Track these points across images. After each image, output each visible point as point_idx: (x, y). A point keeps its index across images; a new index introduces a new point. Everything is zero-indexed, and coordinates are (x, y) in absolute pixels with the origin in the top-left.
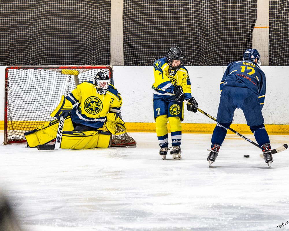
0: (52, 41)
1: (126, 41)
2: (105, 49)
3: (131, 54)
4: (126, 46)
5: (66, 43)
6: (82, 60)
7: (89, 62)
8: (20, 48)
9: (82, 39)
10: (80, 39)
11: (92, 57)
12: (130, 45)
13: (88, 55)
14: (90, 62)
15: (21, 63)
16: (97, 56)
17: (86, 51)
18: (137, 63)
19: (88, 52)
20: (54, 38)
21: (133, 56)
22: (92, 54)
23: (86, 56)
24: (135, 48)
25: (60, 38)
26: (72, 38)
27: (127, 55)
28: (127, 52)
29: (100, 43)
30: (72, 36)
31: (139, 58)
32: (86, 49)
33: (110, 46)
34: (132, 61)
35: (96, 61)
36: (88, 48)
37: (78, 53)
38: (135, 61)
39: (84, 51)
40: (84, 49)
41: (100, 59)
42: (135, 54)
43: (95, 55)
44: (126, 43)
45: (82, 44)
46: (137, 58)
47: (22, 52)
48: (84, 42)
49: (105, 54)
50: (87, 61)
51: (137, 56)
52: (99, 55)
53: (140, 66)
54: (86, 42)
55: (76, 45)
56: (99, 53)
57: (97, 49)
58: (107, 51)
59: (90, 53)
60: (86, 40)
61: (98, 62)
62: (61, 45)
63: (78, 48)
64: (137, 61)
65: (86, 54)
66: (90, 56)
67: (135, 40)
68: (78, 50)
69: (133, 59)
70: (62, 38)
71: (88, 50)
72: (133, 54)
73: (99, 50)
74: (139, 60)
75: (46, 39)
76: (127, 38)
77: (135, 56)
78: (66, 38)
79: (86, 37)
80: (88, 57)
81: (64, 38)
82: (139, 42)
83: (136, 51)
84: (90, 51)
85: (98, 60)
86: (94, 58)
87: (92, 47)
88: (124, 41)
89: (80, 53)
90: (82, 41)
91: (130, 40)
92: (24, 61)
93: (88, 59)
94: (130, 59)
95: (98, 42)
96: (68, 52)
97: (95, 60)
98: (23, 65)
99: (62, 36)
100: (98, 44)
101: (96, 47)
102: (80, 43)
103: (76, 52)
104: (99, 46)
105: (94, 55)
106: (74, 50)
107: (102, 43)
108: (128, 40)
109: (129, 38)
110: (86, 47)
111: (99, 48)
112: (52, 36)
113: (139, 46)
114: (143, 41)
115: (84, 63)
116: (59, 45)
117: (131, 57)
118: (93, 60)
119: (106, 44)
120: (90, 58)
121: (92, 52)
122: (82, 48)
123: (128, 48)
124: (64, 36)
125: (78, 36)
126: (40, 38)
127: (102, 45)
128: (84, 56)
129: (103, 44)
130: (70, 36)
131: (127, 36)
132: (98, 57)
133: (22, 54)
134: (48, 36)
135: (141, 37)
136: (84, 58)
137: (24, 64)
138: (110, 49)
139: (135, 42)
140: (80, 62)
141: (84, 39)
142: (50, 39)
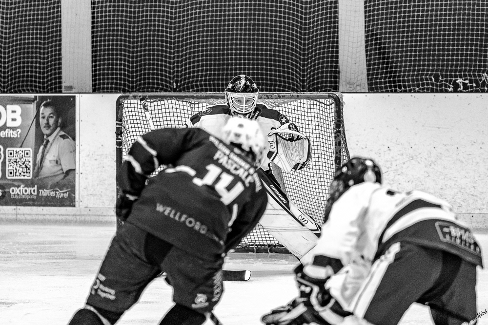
0: (215, 40)
1: (372, 40)
2: (328, 57)
3: (383, 68)
4: (371, 50)
5: (245, 44)
6: (280, 81)
7: (293, 84)
8: (149, 55)
9: (280, 36)
10: (275, 36)
11: (300, 74)
12: (380, 49)
13: (292, 69)
14: (297, 86)
15: (153, 88)
16: (310, 72)
17: (288, 63)
18: (395, 87)
19: (292, 64)
20: (220, 35)
21: (387, 73)
22: (300, 69)
23: (288, 73)
24: (391, 55)
25: (232, 35)
26: (258, 35)
27: (374, 69)
28: (374, 64)
29: (316, 45)
30: (258, 30)
31: (399, 76)
32: (288, 58)
33: (337, 52)
34: (385, 83)
35: (310, 82)
36: (292, 55)
37: (271, 65)
38: (390, 82)
39: (284, 62)
40: (283, 57)
41: (318, 78)
42: (391, 67)
43: (307, 69)
44: (371, 45)
45: (279, 47)
46: (395, 77)
47: (153, 64)
48: (284, 42)
49: (327, 67)
50: (289, 83)
51: (395, 72)
52: (314, 70)
53: (401, 92)
54: (288, 43)
55: (266, 50)
56: (315, 65)
57: (312, 57)
58: (332, 62)
59: (296, 66)
60: (288, 38)
61: (313, 85)
62: (236, 49)
63: (271, 55)
64: (394, 82)
65: (288, 68)
66: (296, 71)
67: (389, 38)
68: (271, 60)
69: (385, 78)
70: (237, 34)
71: (292, 59)
72: (387, 68)
73: (315, 60)
74: (399, 81)
75: (203, 36)
76: (372, 35)
77: (391, 72)
78: (245, 35)
79: (288, 33)
80: (293, 74)
81: (241, 35)
82: (398, 42)
83: (392, 63)
84: (296, 61)
85: (313, 80)
86: (304, 76)
87: (300, 54)
88: (367, 41)
89: (275, 66)
90: (280, 42)
91: (381, 39)
92: (158, 84)
93: (293, 79)
94: (381, 78)
95: (312, 42)
96: (249, 64)
97: (307, 80)
98: (156, 92)
99: (237, 30)
100: (312, 47)
101: (308, 54)
102: (275, 46)
103: (266, 65)
104: (316, 50)
105: (304, 70)
106: (262, 60)
107: (320, 44)
108: (376, 39)
109: (376, 35)
110: (288, 53)
111: (315, 55)
112: (216, 31)
113: (398, 52)
114: (407, 42)
115: (284, 87)
116: (232, 49)
117: (382, 73)
118: (303, 81)
119: (328, 47)
120: (296, 76)
121: (300, 64)
122: (279, 56)
123: (375, 54)
124: (241, 30)
125: (271, 31)
126: (190, 34)
127: (320, 49)
128: (284, 72)
129: (324, 48)
130: (254, 30)
131: (372, 31)
132: (314, 75)
133: (153, 69)
134: (207, 31)
135: (403, 32)
136: (284, 77)
137: (157, 88)
138: (337, 57)
139: (389, 43)
140: (275, 85)
141: (284, 37)
142: (211, 36)
